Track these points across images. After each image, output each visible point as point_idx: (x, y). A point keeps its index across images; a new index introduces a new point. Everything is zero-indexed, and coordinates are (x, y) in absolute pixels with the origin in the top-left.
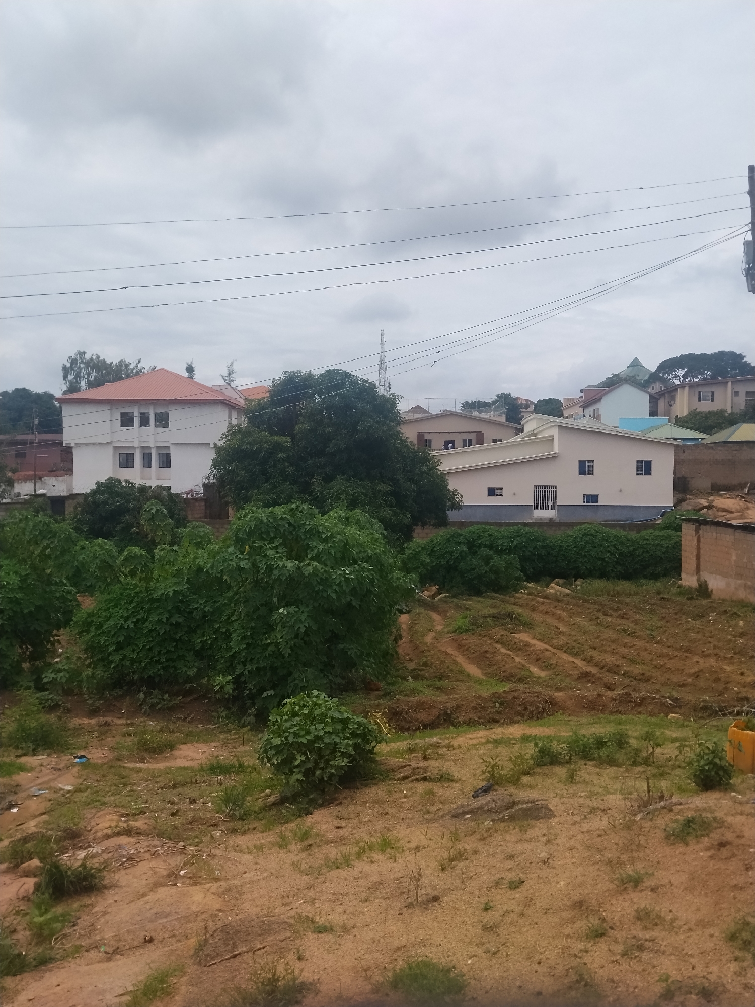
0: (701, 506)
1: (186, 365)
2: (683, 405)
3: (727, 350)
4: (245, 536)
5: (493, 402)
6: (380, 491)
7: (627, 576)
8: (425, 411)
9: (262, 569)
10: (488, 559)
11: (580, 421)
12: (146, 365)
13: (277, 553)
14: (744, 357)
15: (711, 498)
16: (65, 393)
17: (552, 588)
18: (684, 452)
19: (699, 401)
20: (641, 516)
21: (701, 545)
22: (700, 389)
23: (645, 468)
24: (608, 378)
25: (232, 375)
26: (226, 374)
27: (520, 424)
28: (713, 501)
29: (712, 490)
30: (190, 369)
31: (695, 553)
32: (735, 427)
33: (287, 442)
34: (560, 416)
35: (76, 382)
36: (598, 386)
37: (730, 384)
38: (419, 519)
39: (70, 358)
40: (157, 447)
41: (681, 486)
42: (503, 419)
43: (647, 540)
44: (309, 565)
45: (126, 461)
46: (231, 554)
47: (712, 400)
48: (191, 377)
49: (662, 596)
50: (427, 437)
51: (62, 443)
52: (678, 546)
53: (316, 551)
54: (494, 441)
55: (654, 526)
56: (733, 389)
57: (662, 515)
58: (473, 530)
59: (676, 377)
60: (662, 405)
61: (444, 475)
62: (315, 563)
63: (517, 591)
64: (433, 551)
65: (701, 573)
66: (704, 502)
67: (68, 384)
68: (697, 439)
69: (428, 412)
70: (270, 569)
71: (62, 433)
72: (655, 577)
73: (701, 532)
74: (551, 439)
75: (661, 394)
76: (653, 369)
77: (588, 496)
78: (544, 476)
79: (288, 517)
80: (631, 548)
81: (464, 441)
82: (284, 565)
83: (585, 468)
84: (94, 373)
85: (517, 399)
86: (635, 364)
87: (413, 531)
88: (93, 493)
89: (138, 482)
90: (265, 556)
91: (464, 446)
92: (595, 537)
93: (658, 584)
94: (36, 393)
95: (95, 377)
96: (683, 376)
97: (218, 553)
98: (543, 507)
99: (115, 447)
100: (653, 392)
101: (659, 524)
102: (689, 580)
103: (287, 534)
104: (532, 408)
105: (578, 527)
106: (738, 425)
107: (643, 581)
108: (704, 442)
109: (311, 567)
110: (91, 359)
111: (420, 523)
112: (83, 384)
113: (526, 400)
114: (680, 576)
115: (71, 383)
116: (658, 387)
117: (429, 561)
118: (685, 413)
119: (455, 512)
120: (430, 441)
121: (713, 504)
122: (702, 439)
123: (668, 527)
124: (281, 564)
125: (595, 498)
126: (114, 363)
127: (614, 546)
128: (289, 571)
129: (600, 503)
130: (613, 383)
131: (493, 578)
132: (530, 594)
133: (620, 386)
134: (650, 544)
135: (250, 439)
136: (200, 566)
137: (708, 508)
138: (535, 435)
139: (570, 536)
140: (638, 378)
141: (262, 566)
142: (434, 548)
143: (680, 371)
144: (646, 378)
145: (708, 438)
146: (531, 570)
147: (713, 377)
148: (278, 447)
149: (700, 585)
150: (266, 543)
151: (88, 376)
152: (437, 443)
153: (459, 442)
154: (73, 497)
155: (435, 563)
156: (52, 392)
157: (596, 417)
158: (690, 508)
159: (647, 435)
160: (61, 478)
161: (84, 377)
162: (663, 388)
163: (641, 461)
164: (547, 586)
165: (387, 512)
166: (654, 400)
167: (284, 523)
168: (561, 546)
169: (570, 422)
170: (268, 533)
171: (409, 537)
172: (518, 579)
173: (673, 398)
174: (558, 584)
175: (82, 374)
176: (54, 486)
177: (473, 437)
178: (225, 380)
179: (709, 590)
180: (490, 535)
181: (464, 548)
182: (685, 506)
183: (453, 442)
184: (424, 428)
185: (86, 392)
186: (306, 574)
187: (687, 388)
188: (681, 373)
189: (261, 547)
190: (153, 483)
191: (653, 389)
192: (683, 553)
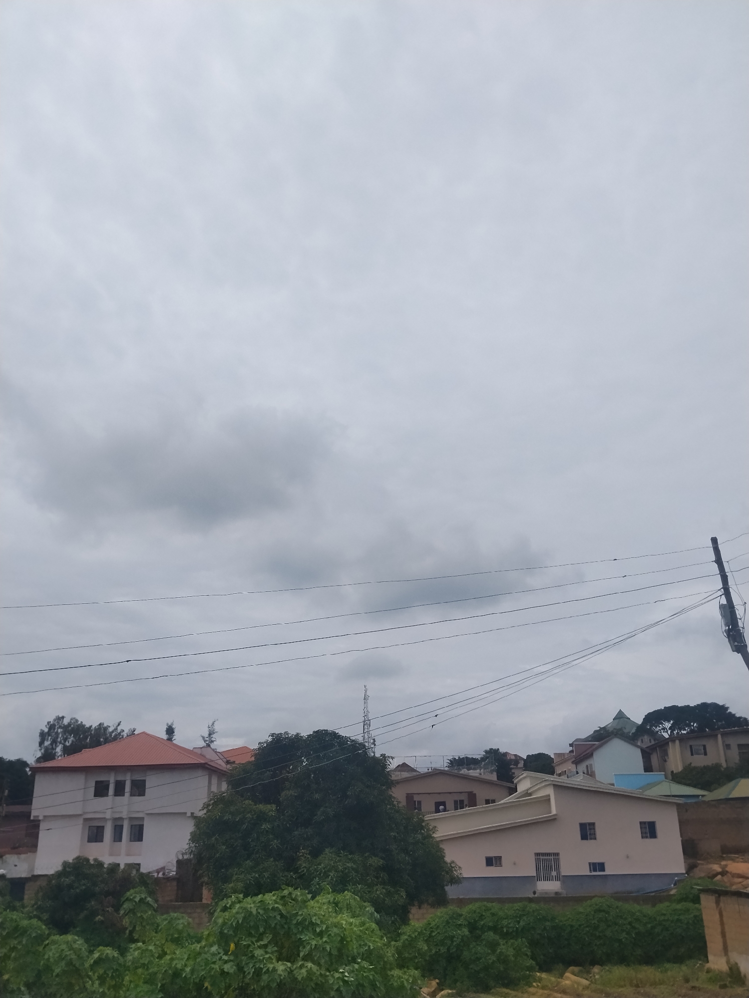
0: (714, 872)
1: (166, 727)
2: (676, 759)
3: (709, 702)
4: (231, 932)
5: (482, 758)
6: (371, 865)
7: (649, 960)
8: (413, 770)
9: (249, 973)
10: (493, 946)
11: (573, 779)
12: (126, 728)
13: (266, 953)
14: (727, 708)
15: (723, 863)
16: (38, 760)
17: (568, 978)
18: (687, 811)
19: (692, 755)
20: (653, 886)
21: (725, 919)
22: (692, 743)
23: (649, 830)
24: (595, 731)
25: (213, 736)
26: (206, 735)
27: (513, 782)
28: (726, 866)
29: (723, 854)
30: (170, 731)
31: (719, 930)
32: (733, 782)
33: (272, 810)
34: (552, 772)
35: (53, 749)
36: (586, 740)
37: (719, 736)
38: (414, 898)
39: (48, 723)
40: (131, 819)
41: (690, 850)
42: (494, 777)
43: (664, 915)
44: (301, 967)
45: (95, 835)
46: (214, 955)
47: (705, 754)
48: (170, 739)
49: (691, 984)
50: (416, 798)
51: (30, 816)
52: (698, 921)
53: (308, 947)
54: (487, 802)
55: (669, 898)
56: (723, 742)
57: (675, 884)
58: (474, 908)
59: (662, 729)
60: (655, 760)
61: (438, 842)
62: (309, 965)
63: (530, 986)
64: (430, 936)
65: (730, 954)
66: (716, 868)
67: (43, 751)
68: (698, 796)
69: (415, 771)
70: (258, 973)
71: (31, 804)
72: (679, 960)
73: (722, 905)
74: (547, 799)
75: (653, 749)
76: (639, 721)
77: (594, 864)
78: (545, 842)
79: (280, 907)
80: (649, 926)
81: (456, 802)
82: (274, 968)
83: (587, 832)
84: (72, 739)
85: (506, 754)
86: (620, 716)
87: (409, 912)
88: (59, 875)
89: (107, 860)
90: (253, 956)
91: (456, 809)
92: (608, 913)
93: (684, 968)
94: (9, 761)
95: (73, 741)
96: (670, 729)
97: (199, 954)
98: (548, 878)
99: (86, 820)
100: (644, 746)
101: (674, 895)
102: (717, 963)
103: (278, 927)
104: (521, 764)
105: (589, 902)
106: (737, 780)
107: (668, 965)
108: (705, 799)
109: (304, 969)
110: (69, 725)
111: (416, 903)
112: (59, 749)
113: (515, 755)
114: (707, 957)
115: (47, 749)
116: (646, 741)
117: (426, 948)
118: (680, 769)
119: (454, 887)
120: (419, 802)
121: (727, 869)
122: (703, 796)
123: (684, 899)
124: (271, 966)
125: (601, 866)
126: (93, 727)
127: (630, 923)
128: (280, 975)
129: (608, 871)
130: (602, 736)
131: (502, 969)
132: (543, 988)
133: (610, 740)
134: (668, 920)
135: (232, 809)
136: (176, 968)
137: (723, 873)
138: (530, 794)
139: (581, 913)
140: (626, 731)
141: (250, 970)
142: (432, 932)
143: (667, 724)
144: (634, 731)
145: (709, 796)
146: (542, 957)
147: (701, 729)
148: (262, 817)
149: (730, 969)
150: (254, 940)
151: (65, 742)
152: (428, 805)
153: (450, 804)
154: (36, 878)
155: (433, 952)
156: (25, 759)
157: (590, 773)
158: (703, 875)
159: (646, 793)
160: (23, 856)
161: (60, 743)
162: (653, 742)
163: (645, 823)
164: (561, 976)
165: (379, 891)
166: (646, 755)
167: (276, 914)
168: (572, 926)
169: (563, 780)
170: (257, 928)
171: (405, 920)
172: (530, 969)
173: (665, 753)
174: (573, 973)
175: (59, 740)
176: (16, 866)
177: (464, 797)
178: (205, 741)
179: (742, 975)
180: (493, 914)
181: (466, 931)
182: (699, 872)
183: (444, 804)
184: (413, 788)
185: (61, 761)
186: (300, 978)
187: (677, 742)
188: (668, 725)
189: (249, 946)
190: (123, 861)
191: (642, 742)
192: (706, 929)
